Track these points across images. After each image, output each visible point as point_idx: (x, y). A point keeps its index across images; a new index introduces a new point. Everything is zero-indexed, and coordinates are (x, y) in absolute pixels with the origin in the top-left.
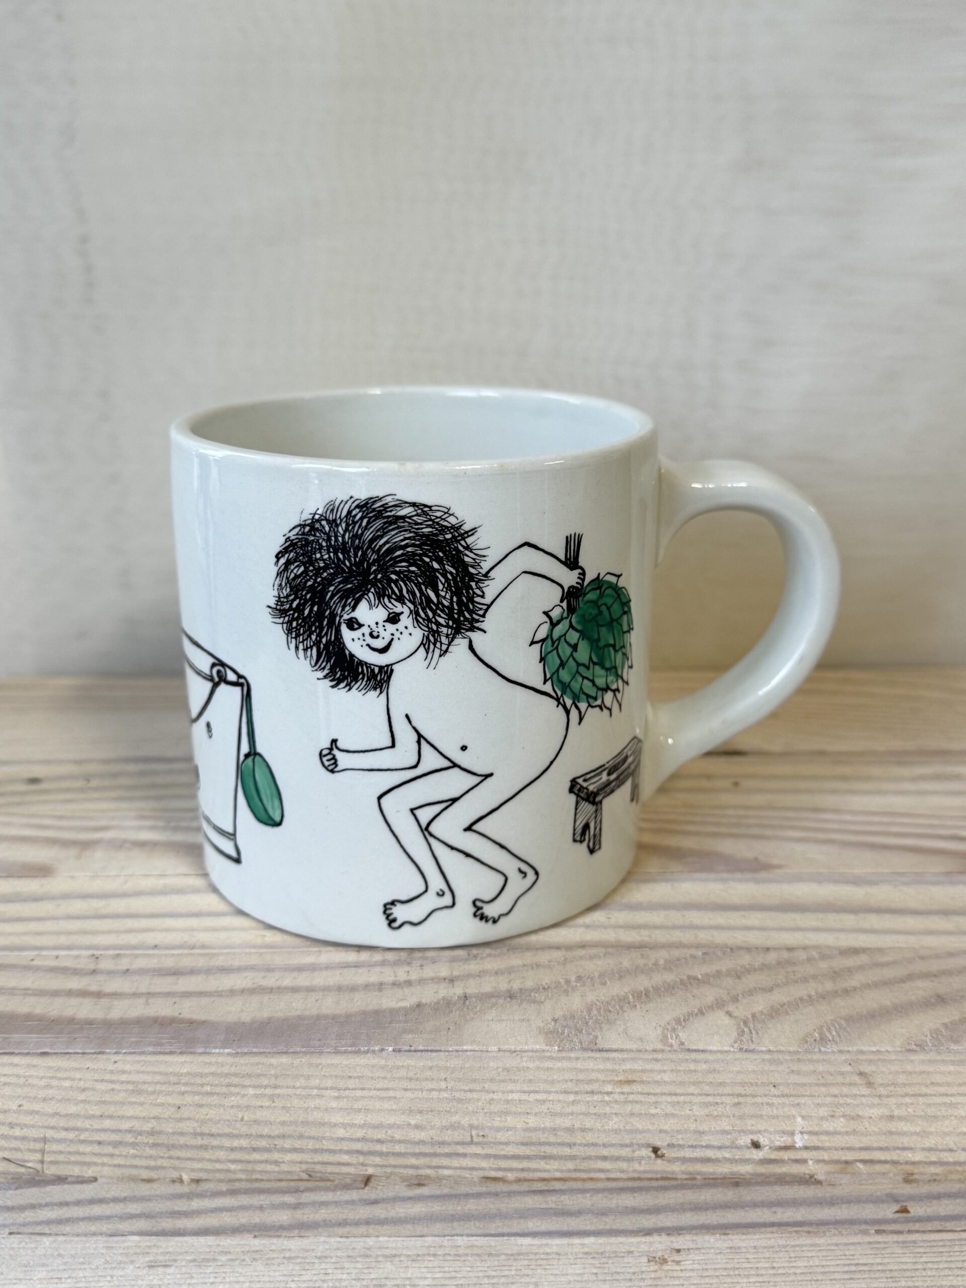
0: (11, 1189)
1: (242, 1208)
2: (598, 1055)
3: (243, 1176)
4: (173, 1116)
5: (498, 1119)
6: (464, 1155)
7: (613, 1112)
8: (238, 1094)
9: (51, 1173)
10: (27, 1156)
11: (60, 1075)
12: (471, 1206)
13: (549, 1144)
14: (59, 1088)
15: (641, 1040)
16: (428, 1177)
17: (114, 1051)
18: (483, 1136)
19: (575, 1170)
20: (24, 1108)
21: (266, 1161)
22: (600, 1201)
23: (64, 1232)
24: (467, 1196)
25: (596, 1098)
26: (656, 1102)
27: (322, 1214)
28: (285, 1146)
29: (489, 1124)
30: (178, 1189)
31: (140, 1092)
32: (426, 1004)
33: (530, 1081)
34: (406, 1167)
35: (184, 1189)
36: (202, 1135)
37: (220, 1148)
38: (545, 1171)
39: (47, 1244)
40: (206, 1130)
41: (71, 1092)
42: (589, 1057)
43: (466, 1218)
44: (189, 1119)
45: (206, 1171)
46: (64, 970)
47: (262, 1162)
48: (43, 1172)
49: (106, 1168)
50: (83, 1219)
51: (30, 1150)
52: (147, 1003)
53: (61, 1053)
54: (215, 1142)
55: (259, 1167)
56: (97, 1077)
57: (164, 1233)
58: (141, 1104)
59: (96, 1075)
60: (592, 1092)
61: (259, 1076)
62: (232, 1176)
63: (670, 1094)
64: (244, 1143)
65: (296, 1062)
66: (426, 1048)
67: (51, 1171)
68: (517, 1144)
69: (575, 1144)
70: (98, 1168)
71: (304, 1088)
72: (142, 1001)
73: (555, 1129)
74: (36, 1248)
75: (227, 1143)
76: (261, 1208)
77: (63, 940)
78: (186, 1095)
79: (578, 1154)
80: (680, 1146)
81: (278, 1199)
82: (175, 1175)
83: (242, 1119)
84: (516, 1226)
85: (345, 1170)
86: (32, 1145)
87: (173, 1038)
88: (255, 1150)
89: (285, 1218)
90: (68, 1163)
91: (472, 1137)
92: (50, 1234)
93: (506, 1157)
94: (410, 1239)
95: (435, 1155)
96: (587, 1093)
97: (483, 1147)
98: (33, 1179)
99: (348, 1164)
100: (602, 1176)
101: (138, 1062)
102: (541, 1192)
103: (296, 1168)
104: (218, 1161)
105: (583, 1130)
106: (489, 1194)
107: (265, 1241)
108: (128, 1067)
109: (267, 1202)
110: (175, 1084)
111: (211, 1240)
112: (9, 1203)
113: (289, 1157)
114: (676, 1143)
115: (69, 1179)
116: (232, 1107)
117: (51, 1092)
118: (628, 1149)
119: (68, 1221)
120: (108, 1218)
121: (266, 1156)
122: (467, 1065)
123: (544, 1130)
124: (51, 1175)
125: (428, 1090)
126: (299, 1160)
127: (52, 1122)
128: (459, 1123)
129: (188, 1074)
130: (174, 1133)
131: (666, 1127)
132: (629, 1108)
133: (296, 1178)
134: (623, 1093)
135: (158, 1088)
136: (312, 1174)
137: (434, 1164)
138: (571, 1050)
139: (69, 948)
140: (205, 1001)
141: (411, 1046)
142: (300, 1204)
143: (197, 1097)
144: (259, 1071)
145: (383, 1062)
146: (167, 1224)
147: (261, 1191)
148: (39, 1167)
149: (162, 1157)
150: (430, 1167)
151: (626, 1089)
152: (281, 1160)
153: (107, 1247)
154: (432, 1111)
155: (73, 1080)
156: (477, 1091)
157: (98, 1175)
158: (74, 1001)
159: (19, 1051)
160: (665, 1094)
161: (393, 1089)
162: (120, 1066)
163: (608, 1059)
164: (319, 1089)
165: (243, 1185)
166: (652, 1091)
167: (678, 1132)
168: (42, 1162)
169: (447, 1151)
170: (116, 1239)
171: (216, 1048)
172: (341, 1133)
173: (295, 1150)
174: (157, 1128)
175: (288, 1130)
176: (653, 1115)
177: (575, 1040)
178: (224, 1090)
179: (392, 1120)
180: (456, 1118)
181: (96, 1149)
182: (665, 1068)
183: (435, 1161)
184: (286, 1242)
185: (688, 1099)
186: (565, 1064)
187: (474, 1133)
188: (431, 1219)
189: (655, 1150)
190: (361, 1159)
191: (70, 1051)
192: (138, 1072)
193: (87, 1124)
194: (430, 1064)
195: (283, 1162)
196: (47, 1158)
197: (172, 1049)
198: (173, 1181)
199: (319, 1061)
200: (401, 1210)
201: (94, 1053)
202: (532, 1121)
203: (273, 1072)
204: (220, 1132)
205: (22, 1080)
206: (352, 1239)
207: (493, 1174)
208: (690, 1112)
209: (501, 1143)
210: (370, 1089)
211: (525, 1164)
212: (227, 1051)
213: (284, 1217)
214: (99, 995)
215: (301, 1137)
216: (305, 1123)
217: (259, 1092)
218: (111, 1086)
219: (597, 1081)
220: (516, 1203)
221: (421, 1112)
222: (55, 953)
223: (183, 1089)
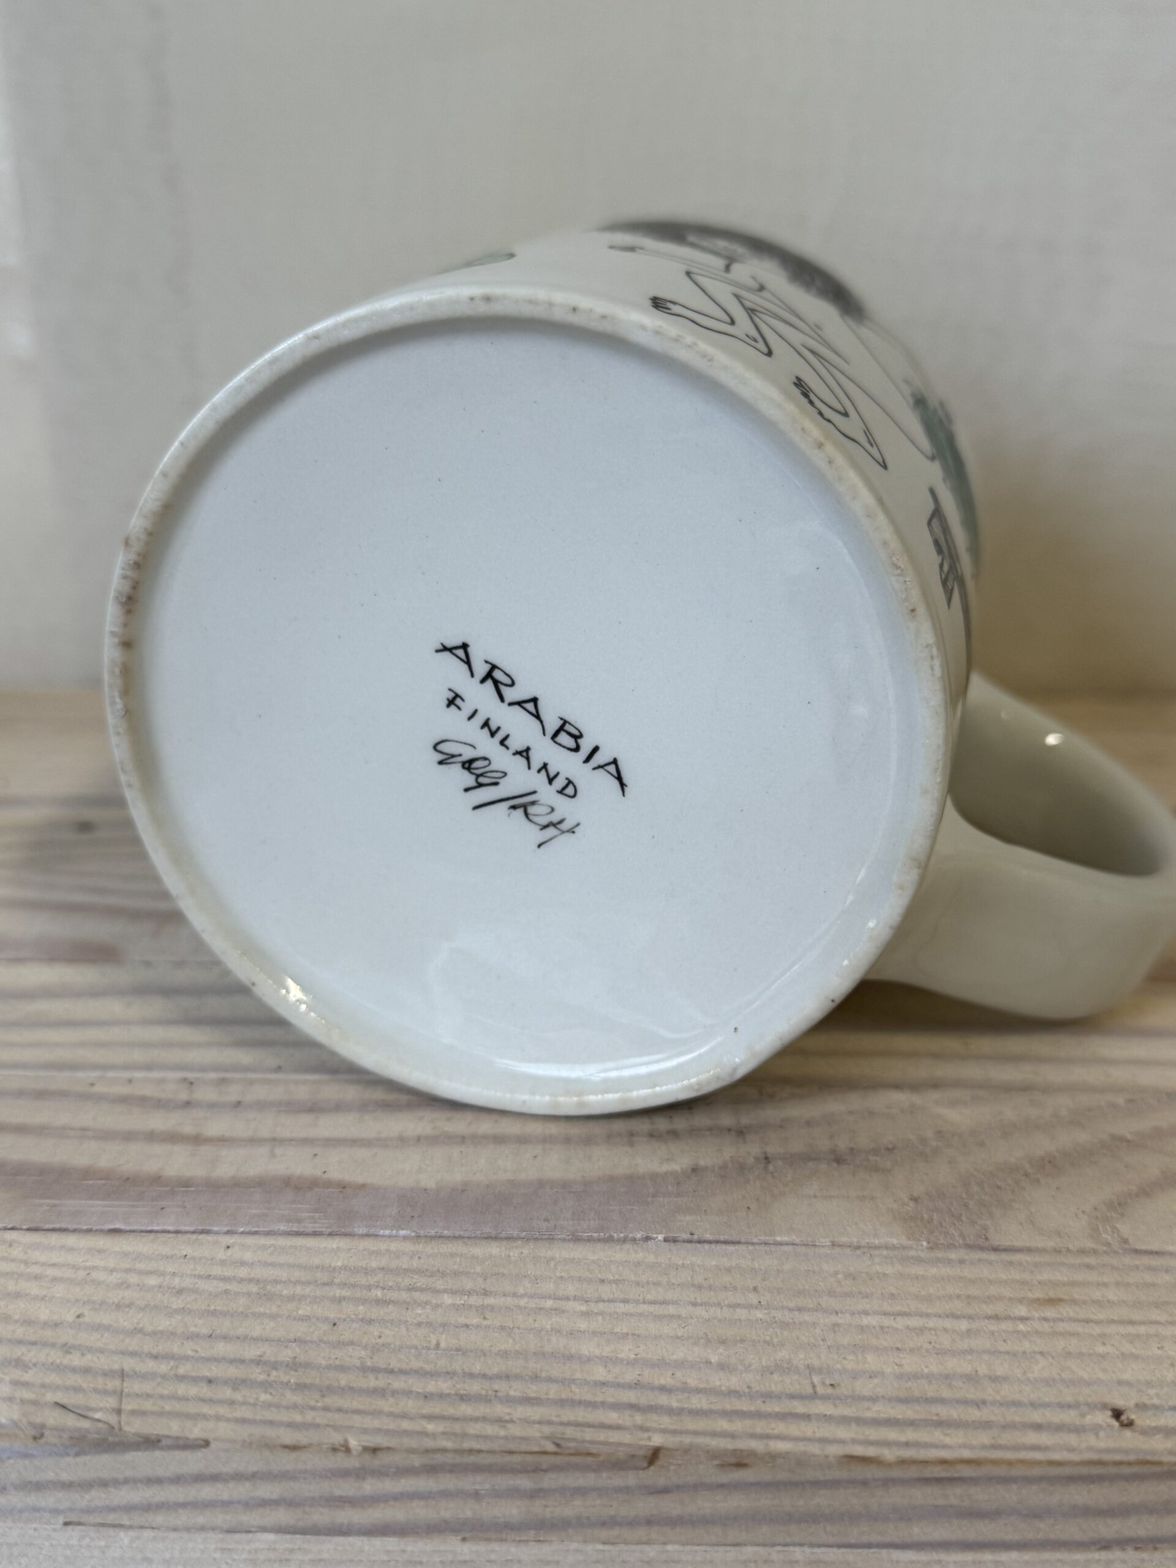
0: (68, 1455)
1: (445, 1494)
2: (993, 1256)
3: (449, 1445)
4: (325, 1339)
5: (851, 1357)
6: (807, 1417)
7: (1036, 1349)
8: (426, 1303)
9: (133, 1431)
10: (95, 1401)
11: (141, 1266)
12: (822, 1500)
13: (942, 1401)
14: (141, 1287)
15: (1059, 1234)
16: (752, 1453)
17: (226, 1229)
18: (832, 1385)
19: (994, 1447)
20: (86, 1319)
21: (484, 1419)
22: (1035, 1496)
23: (154, 1525)
24: (816, 1484)
25: (1005, 1326)
26: (1103, 1335)
27: (575, 1508)
28: (512, 1393)
29: (839, 1366)
30: (340, 1461)
31: (270, 1297)
32: (707, 1168)
33: (892, 1296)
34: (714, 1434)
35: (352, 1463)
36: (376, 1370)
37: (408, 1393)
38: (945, 1447)
39: (126, 1541)
40: (380, 1361)
41: (160, 1295)
42: (980, 1260)
43: (814, 1518)
44: (352, 1343)
45: (387, 1432)
46: (143, 1102)
47: (476, 1419)
48: (120, 1429)
49: (222, 1425)
50: (184, 1505)
51: (96, 1390)
52: (273, 1155)
53: (142, 1231)
54: (398, 1384)
55: (473, 1429)
56: (200, 1270)
57: (316, 1531)
58: (273, 1317)
59: (199, 1268)
60: (996, 1318)
61: (456, 1274)
62: (430, 1443)
63: (1121, 1322)
64: (444, 1386)
65: (514, 1254)
66: (717, 1238)
67: (134, 1427)
68: (890, 1400)
69: (984, 1402)
70: (211, 1425)
71: (532, 1296)
72: (263, 1151)
73: (947, 1377)
74: (107, 1546)
75: (417, 1385)
76: (476, 1496)
77: (138, 1056)
78: (344, 1304)
79: (993, 1418)
80: (1156, 1407)
81: (504, 1481)
82: (337, 1438)
83: (438, 1345)
84: (892, 1533)
85: (614, 1437)
86: (100, 1382)
87: (316, 1211)
88: (463, 1398)
89: (515, 1511)
90: (161, 1414)
91: (814, 1386)
92: (131, 1527)
93: (877, 1422)
94: (716, 1548)
95: (758, 1415)
96: (989, 1318)
97: (835, 1405)
98: (105, 1440)
99: (618, 1428)
100: (1038, 1456)
101: (265, 1248)
102: (939, 1481)
103: (534, 1432)
104: (404, 1416)
105: (994, 1379)
106: (852, 1482)
107: (481, 1547)
108: (248, 1256)
109: (487, 1486)
110: (325, 1284)
111: (391, 1543)
112: (65, 1477)
113: (520, 1412)
114: (1148, 1402)
115: (164, 1442)
116: (419, 1324)
117: (128, 1294)
118: (1073, 1413)
119: (160, 1507)
120: (226, 1504)
121: (482, 1410)
122: (787, 1267)
123: (929, 1377)
124: (134, 1434)
125: (729, 1306)
126: (537, 1417)
127: (133, 1343)
128: (789, 1362)
129: (345, 1268)
130: (329, 1367)
131: (1127, 1376)
132: (1060, 1344)
133: (536, 1449)
134: (1045, 1319)
135: (299, 1290)
136: (562, 1443)
137: (759, 1430)
138: (950, 1246)
139: (148, 1067)
140: (362, 1153)
141: (692, 1234)
142: (541, 1490)
143: (361, 1307)
144: (456, 1267)
145: (651, 1258)
146: (321, 1516)
147: (477, 1469)
148: (112, 1419)
149: (313, 1408)
150: (753, 1436)
151: (1050, 1312)
152: (507, 1418)
153: (223, 1550)
154: (742, 1341)
155: (163, 1274)
156: (809, 1310)
157: (209, 1436)
158: (158, 1149)
159: (76, 1227)
160: (1113, 1321)
161: (675, 1303)
162: (236, 1254)
163: (1011, 1263)
164: (557, 1298)
165: (449, 1459)
166: (1092, 1317)
167: (1149, 1384)
168: (119, 1412)
169: (777, 1409)
170: (237, 1536)
171: (385, 1228)
172: (599, 1373)
173: (527, 1400)
174: (302, 1358)
175: (515, 1366)
176: (1103, 1356)
177: (952, 1230)
178: (404, 1296)
179: (680, 1353)
180: (783, 1354)
181: (205, 1391)
182: (1105, 1279)
183: (760, 1427)
184: (513, 1549)
185: (1152, 1330)
186: (946, 1271)
187: (816, 1379)
188: (755, 1518)
189: (1117, 1414)
190: (639, 1419)
191: (156, 1228)
192: (266, 1264)
193: (188, 1348)
194: (725, 1262)
195: (512, 1421)
196: (128, 1405)
197: (318, 1227)
198: (334, 1450)
199: (550, 1254)
200: (704, 1504)
201: (194, 1232)
202: (910, 1364)
203: (478, 1269)
204: (404, 1366)
205: (82, 1274)
206: (622, 1547)
207: (859, 1450)
208: (1160, 1352)
209: (863, 1398)
210: (637, 1302)
211: (910, 1435)
212: (402, 1233)
213: (512, 1510)
214: (197, 1140)
215: (535, 1378)
216: (540, 1355)
217: (459, 1301)
218: (223, 1286)
219: (1000, 1298)
220: (897, 1497)
221: (723, 1342)
222: (126, 1075)
223: (338, 1292)
